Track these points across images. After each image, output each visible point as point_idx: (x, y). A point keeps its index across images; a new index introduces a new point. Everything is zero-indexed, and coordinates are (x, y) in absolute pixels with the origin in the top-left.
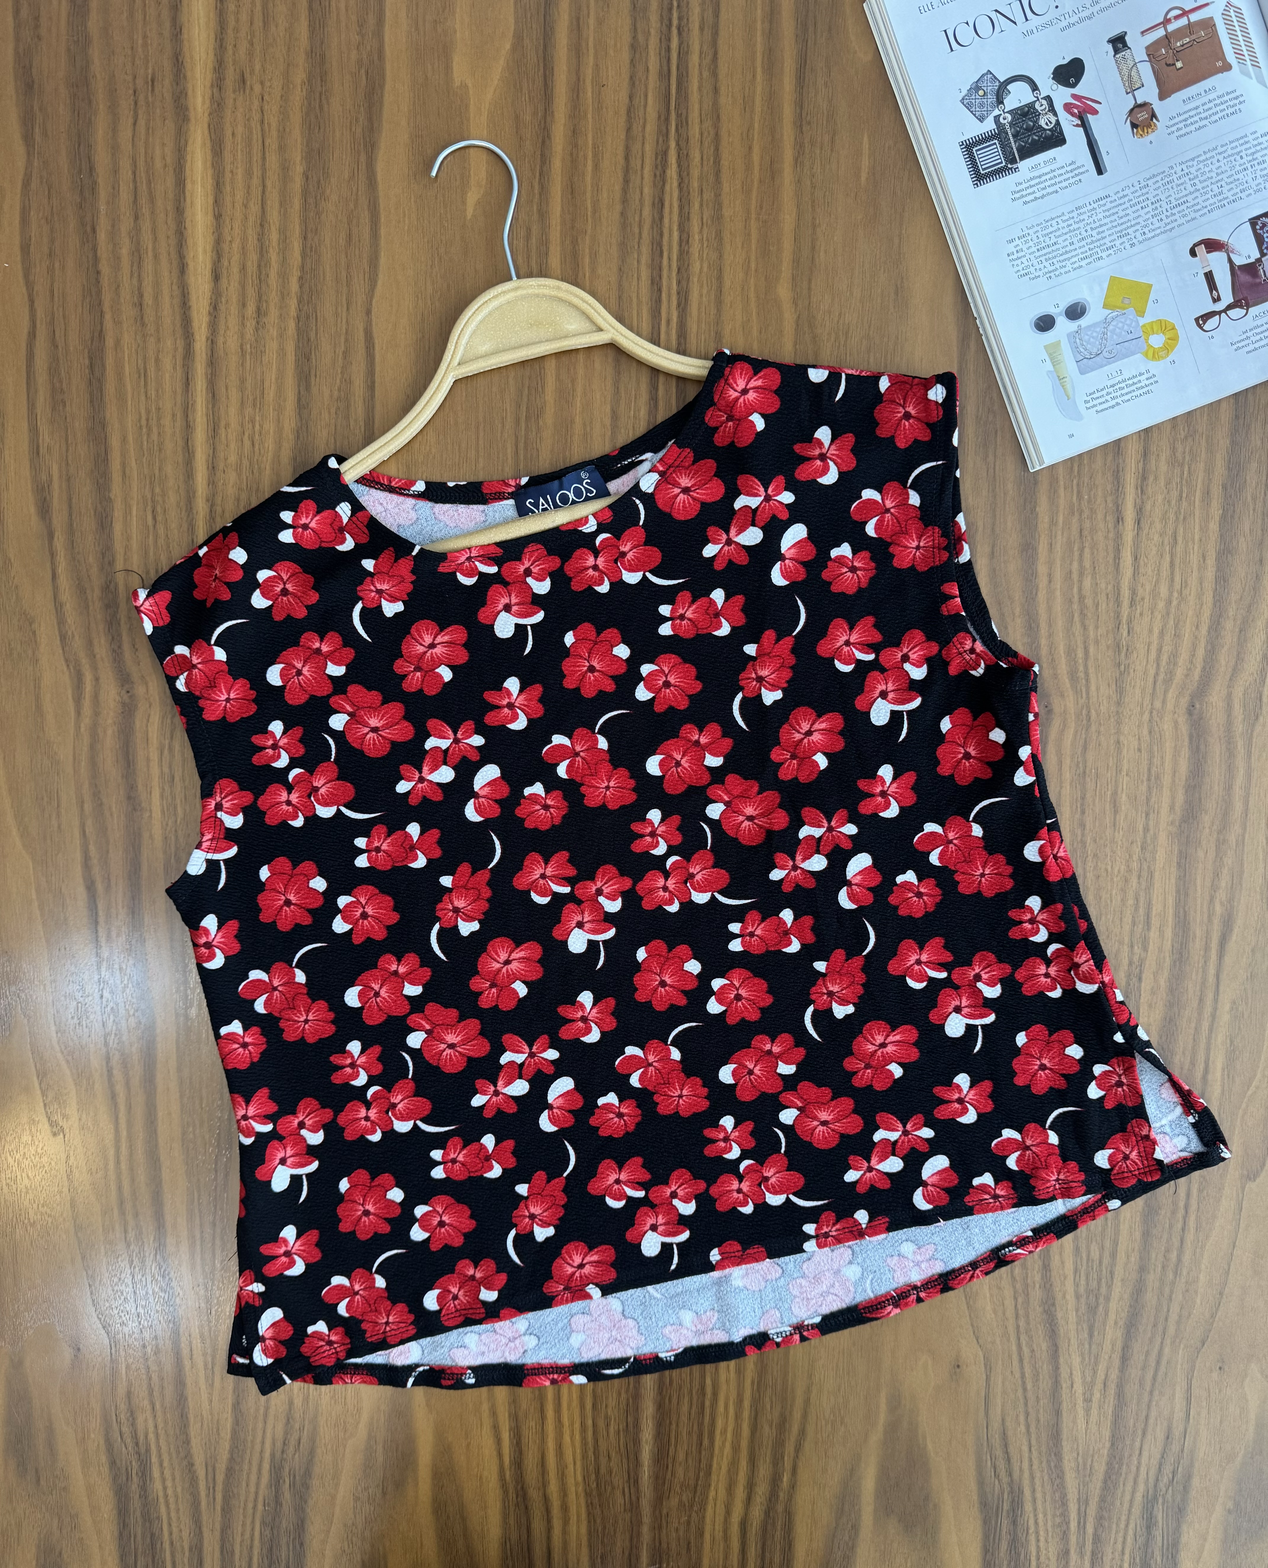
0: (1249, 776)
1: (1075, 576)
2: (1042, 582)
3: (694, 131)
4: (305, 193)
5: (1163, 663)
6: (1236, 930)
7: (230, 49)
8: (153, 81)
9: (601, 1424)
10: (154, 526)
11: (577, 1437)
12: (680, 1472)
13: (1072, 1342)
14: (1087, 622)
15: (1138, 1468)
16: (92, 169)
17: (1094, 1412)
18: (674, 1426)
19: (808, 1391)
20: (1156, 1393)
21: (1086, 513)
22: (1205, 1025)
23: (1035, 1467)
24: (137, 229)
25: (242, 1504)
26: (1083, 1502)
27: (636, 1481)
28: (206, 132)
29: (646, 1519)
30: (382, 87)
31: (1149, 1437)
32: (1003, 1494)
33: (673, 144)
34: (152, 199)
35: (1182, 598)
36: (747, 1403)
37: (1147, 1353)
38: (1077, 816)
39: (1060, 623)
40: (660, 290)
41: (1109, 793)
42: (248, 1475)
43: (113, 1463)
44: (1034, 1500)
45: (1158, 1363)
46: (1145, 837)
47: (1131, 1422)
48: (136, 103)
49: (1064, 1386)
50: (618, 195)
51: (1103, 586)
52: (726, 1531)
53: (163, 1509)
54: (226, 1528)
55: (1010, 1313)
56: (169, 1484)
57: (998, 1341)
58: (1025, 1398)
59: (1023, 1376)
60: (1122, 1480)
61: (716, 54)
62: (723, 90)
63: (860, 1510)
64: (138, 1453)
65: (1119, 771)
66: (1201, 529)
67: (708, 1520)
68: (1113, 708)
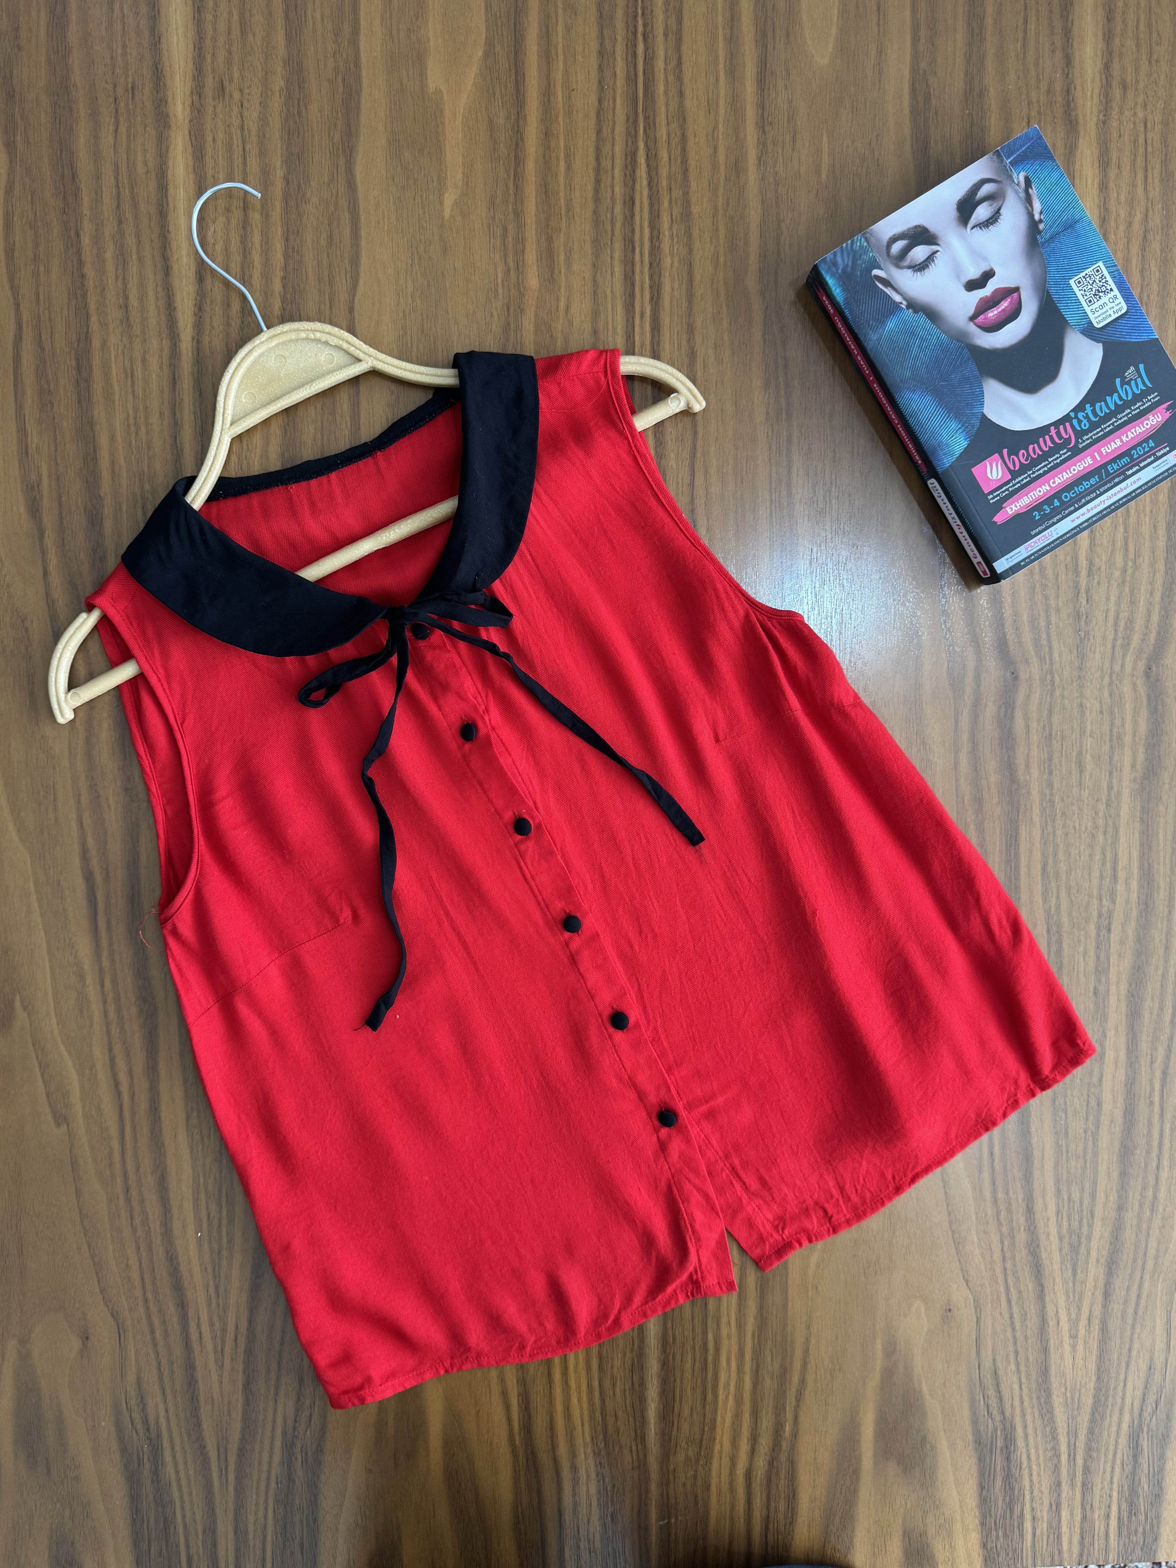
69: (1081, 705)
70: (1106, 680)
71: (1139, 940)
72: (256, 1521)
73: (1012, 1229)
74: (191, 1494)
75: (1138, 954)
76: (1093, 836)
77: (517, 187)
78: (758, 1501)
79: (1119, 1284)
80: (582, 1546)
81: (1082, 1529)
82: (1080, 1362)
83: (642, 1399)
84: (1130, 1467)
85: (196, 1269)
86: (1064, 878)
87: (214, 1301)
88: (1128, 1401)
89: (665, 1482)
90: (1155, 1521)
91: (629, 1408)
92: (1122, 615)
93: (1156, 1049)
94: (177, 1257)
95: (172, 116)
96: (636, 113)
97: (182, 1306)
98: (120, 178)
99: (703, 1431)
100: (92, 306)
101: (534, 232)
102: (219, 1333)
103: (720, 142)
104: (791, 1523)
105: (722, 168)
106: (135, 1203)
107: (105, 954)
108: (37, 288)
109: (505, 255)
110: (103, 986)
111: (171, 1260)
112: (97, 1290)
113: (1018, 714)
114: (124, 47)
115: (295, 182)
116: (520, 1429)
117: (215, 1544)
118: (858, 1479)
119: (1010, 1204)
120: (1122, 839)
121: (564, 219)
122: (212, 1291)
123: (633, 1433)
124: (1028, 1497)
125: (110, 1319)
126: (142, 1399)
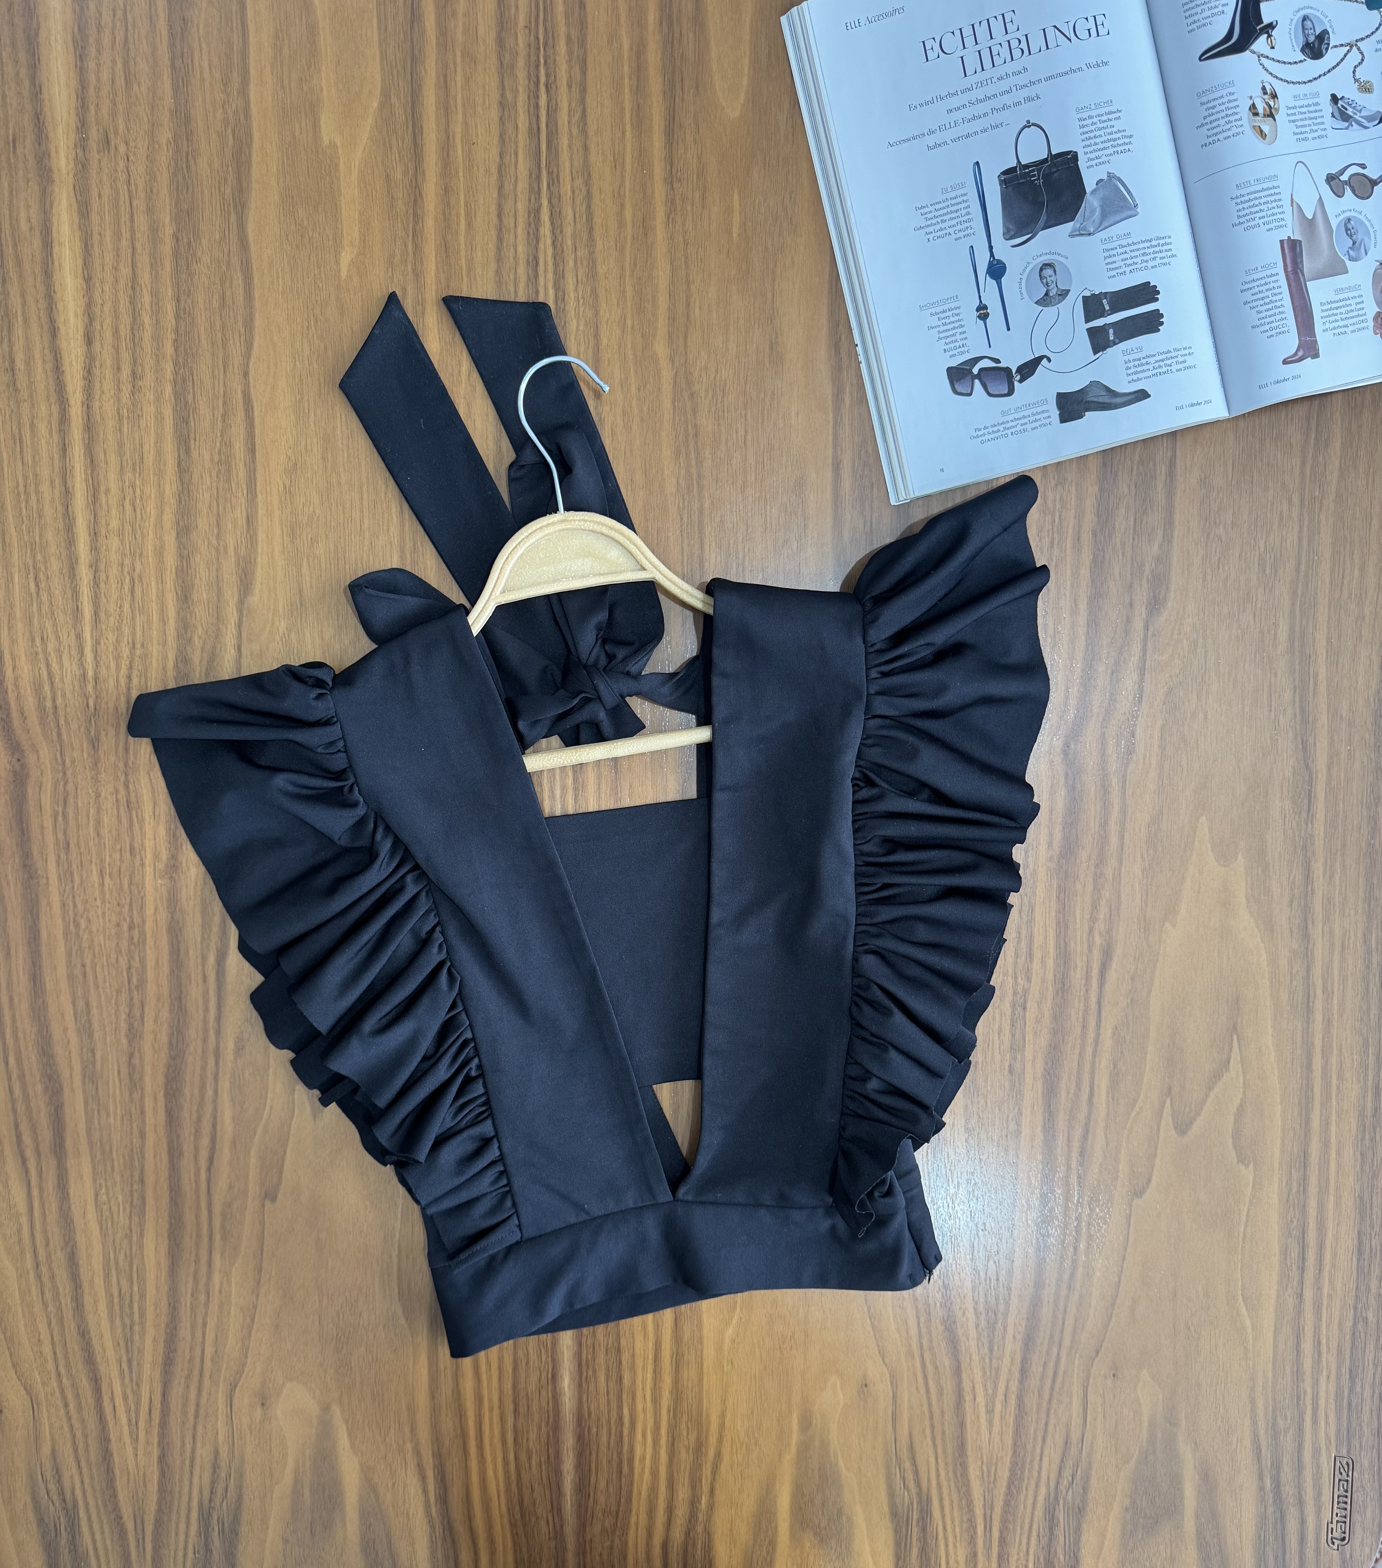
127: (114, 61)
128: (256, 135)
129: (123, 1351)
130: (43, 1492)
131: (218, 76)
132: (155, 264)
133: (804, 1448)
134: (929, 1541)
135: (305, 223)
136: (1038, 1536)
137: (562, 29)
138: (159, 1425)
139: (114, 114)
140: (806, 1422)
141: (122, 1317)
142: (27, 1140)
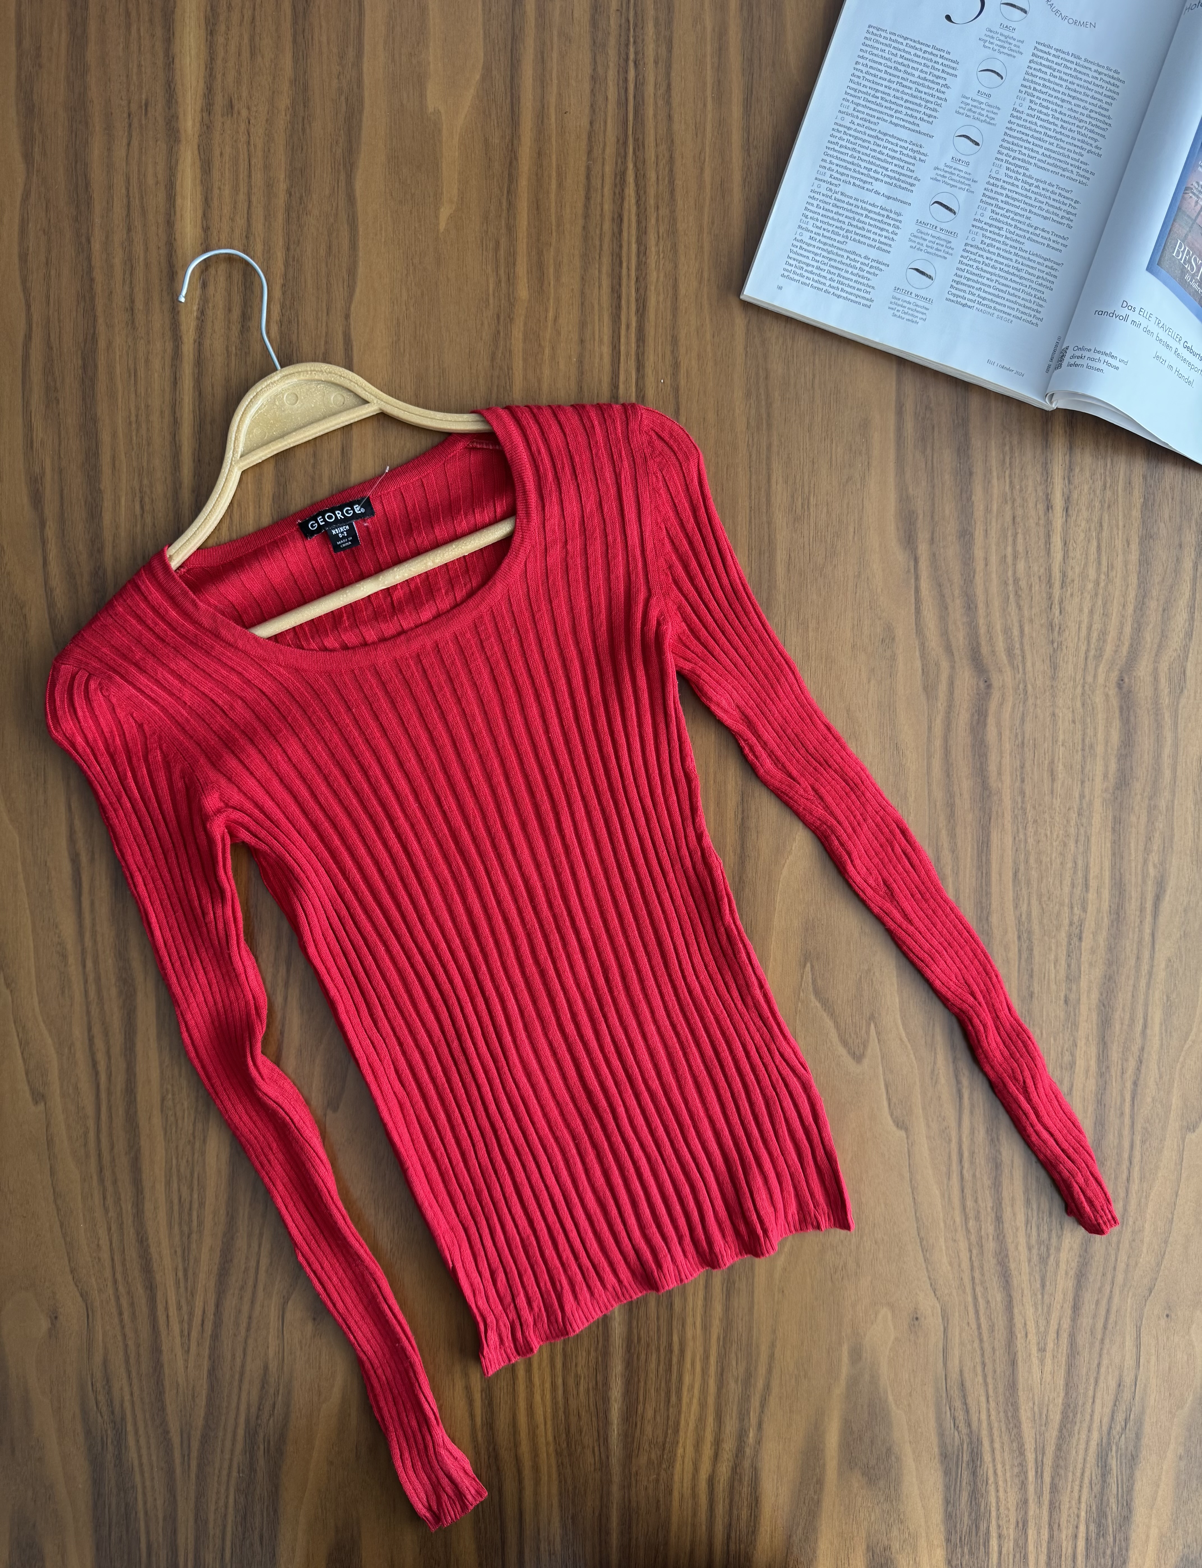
0: (1176, 745)
1: (1009, 560)
2: (979, 566)
3: (650, 153)
4: (288, 209)
5: (1094, 640)
6: (1169, 892)
7: (219, 76)
8: (146, 105)
9: (571, 1382)
10: (142, 516)
11: (548, 1396)
12: (649, 1429)
13: (1025, 1292)
14: (1022, 603)
15: (1091, 1416)
16: (87, 186)
17: (1048, 1361)
18: (642, 1384)
19: (773, 1345)
20: (1107, 1341)
21: (1019, 501)
22: (1143, 982)
23: (993, 1418)
24: (130, 241)
25: (217, 1471)
26: (1040, 1450)
27: (606, 1440)
28: (196, 152)
29: (616, 1478)
30: (361, 112)
31: (1101, 1384)
32: (962, 1444)
33: (631, 166)
34: (144, 212)
35: (1109, 580)
36: (713, 1360)
37: (1097, 1303)
38: (1018, 784)
39: (996, 603)
40: (619, 297)
41: (1046, 762)
42: (223, 1441)
43: (88, 1433)
44: (993, 1450)
45: (1108, 1311)
46: (1081, 804)
47: (1084, 1371)
48: (130, 125)
49: (1019, 1336)
50: (580, 211)
51: (1036, 569)
52: (694, 1488)
53: (138, 1478)
54: (200, 1495)
55: (966, 1265)
56: (144, 1452)
57: (954, 1293)
58: (982, 1349)
59: (979, 1327)
60: (1076, 1428)
61: (669, 85)
62: (676, 117)
63: (824, 1465)
64: (114, 1422)
65: (1055, 741)
66: (1124, 516)
67: (676, 1478)
68: (1048, 683)
69: (1054, 715)
70: (1079, 690)
71: (1110, 949)
72: (216, 1509)
73: (981, 1237)
74: (153, 1479)
75: (1110, 963)
76: (1065, 845)
77: (510, 203)
78: (720, 1509)
79: (1089, 1298)
80: (542, 1549)
81: (1049, 1548)
82: (1048, 1377)
83: (606, 1399)
84: (1098, 1486)
85: (166, 1252)
86: (1035, 886)
87: (182, 1285)
88: (1097, 1418)
89: (626, 1486)
90: (1123, 1544)
91: (592, 1408)
92: (1095, 627)
93: (1127, 1060)
94: (147, 1239)
95: (182, 131)
96: (626, 136)
97: (151, 1287)
98: (131, 188)
99: (667, 1433)
100: (99, 309)
101: (525, 246)
102: (186, 1317)
103: (707, 163)
104: (753, 1532)
105: (708, 187)
106: (108, 1184)
107: (88, 935)
108: (48, 291)
109: (497, 267)
110: (84, 966)
111: (142, 1241)
112: (68, 1269)
113: (991, 721)
114: (139, 66)
115: (297, 195)
116: (483, 1425)
117: (175, 1532)
118: (821, 1489)
119: (979, 1212)
120: (1094, 848)
121: (554, 234)
122: (181, 1274)
123: (596, 1434)
124: (994, 1514)
125: (80, 1299)
126: (108, 1381)
127: (241, 36)
128: (367, 103)
129: (180, 1260)
130: (92, 1403)
131: (335, 50)
132: (268, 217)
133: (853, 1382)
134: (979, 1485)
135: (409, 182)
136: (1091, 1483)
137: (651, 12)
138: (212, 1336)
139: (238, 82)
140: (856, 1354)
141: (180, 1224)
142: (99, 1043)
